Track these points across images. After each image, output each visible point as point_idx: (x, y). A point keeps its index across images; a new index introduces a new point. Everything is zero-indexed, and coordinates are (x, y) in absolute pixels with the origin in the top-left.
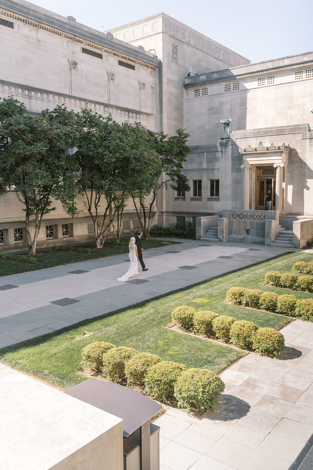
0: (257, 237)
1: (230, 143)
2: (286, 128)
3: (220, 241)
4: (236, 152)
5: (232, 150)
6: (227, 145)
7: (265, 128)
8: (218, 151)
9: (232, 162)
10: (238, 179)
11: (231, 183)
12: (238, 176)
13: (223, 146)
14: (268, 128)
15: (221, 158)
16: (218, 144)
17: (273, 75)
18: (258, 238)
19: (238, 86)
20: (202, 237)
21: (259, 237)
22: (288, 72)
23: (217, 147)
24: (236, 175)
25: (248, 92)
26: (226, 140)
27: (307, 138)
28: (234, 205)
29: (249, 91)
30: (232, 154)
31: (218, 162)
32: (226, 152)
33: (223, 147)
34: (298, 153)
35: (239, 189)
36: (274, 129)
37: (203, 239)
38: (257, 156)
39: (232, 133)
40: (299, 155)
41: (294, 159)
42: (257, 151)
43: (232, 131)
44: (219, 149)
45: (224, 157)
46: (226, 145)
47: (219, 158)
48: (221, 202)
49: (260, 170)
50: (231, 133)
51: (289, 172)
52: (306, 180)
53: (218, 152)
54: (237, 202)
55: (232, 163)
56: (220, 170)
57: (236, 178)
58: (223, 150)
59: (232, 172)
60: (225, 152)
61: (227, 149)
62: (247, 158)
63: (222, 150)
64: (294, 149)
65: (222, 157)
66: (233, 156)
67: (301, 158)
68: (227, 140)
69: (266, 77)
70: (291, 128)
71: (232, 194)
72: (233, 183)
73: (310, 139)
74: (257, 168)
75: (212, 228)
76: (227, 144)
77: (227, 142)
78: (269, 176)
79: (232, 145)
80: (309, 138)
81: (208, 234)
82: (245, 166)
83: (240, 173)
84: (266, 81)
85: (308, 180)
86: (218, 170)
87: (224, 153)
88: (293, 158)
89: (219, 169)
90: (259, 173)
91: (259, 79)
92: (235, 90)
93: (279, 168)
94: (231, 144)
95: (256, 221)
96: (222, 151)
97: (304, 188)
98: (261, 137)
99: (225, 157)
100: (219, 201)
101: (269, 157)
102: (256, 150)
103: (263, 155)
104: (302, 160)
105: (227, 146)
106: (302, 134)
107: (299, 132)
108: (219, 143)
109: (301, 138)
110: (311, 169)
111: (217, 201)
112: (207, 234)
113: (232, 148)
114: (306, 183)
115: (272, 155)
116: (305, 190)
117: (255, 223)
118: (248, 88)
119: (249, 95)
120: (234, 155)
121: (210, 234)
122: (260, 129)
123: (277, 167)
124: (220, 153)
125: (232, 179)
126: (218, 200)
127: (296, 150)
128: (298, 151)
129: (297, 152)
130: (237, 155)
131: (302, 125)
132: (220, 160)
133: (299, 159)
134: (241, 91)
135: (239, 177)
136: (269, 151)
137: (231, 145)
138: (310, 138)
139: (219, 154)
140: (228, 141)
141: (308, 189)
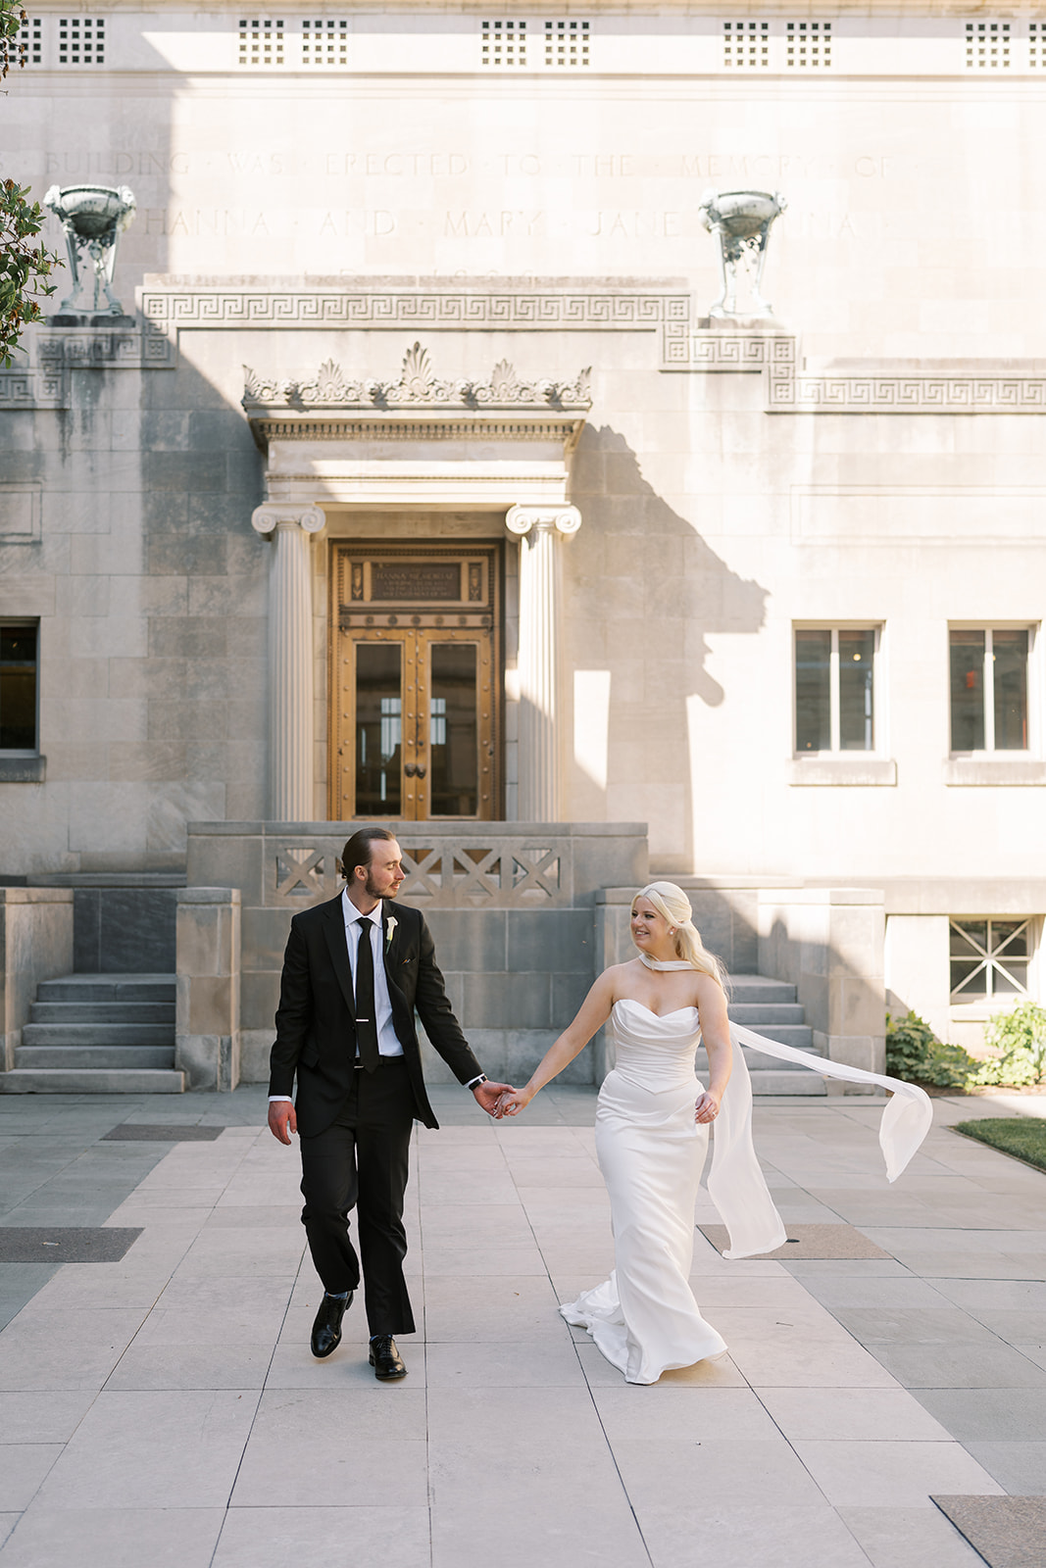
0: (499, 1034)
1: (130, 356)
2: (548, 291)
3: (199, 1081)
4: (179, 424)
5: (149, 403)
6: (102, 369)
7: (401, 278)
8: (28, 405)
9: (146, 493)
10: (198, 619)
11: (140, 651)
12: (199, 595)
13: (74, 375)
14: (421, 279)
15: (53, 458)
16: (34, 358)
17: (341, 10)
18: (504, 1040)
19: (94, 41)
20: (9, 1059)
21: (513, 1035)
22: (437, 10)
23: (23, 380)
24: (182, 590)
25: (179, 93)
26: (100, 330)
27: (692, 366)
28: (170, 811)
29: (184, 87)
30: (148, 436)
31: (30, 487)
32: (100, 422)
33: (74, 381)
34: (638, 459)
35: (203, 697)
36: (469, 291)
37: (27, 1078)
38: (378, 444)
39: (146, 288)
40: (648, 473)
41: (614, 497)
42: (385, 408)
43: (146, 275)
44: (41, 392)
45: (77, 459)
46: (97, 370)
47: (38, 457)
48: (52, 787)
49: (357, 566)
50: (142, 284)
51: (577, 580)
52: (702, 638)
53: (26, 417)
54: (188, 791)
55: (145, 502)
56: (48, 548)
57: (183, 614)
58: (74, 405)
59: (146, 567)
60: (87, 416)
61: (102, 399)
62: (326, 457)
63: (61, 401)
64: (607, 429)
65: (64, 453)
66: (159, 454)
67: (659, 491)
68: (109, 330)
69: (293, 14)
70: (588, 291)
71: (150, 727)
72: (157, 647)
73: (709, 372)
74: (336, 548)
75: (63, 987)
76: (107, 364)
77: (106, 348)
78: (428, 611)
79: (144, 369)
80: (705, 367)
81: (53, 1033)
82: (289, 514)
83: (215, 580)
84: (293, 40)
85: (710, 639)
86: (27, 550)
87: (77, 423)
88: (604, 489)
89: (37, 544)
90: (353, 586)
91: (243, 24)
92: (70, 65)
93: (544, 540)
94: (138, 364)
95: (484, 902)
96: (62, 412)
97: (691, 694)
98: (372, 333)
99: (90, 452)
100: (36, 781)
101: (471, 459)
102: (379, 398)
103: (425, 446)
104: (666, 506)
105: (107, 374)
106: (656, 337)
107: (638, 326)
108: (42, 348)
109: (656, 364)
110: (731, 568)
111: (24, 781)
112: (42, 1032)
113: (149, 391)
114: (702, 660)
115: (498, 446)
116: (695, 704)
117: (477, 926)
118: (181, 65)
119: (188, 113)
120: (161, 447)
121: (75, 1033)
122: (363, 278)
123: (531, 536)
124: (48, 424)
125: (151, 622)
126: (27, 774)
127: (620, 436)
128: (641, 444)
129: (633, 454)
130: (184, 449)
131: (651, 283)
132: (49, 474)
133: (645, 498)
134: (117, 73)
135: (205, 605)
136: (478, 415)
137: (138, 374)
138: (714, 367)
139: (35, 429)
140: (115, 342)
141: (715, 695)
